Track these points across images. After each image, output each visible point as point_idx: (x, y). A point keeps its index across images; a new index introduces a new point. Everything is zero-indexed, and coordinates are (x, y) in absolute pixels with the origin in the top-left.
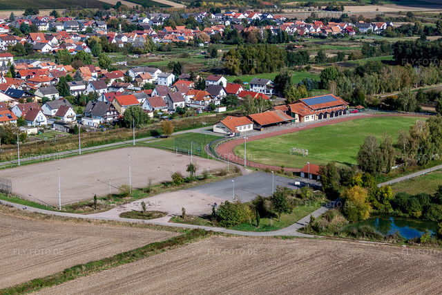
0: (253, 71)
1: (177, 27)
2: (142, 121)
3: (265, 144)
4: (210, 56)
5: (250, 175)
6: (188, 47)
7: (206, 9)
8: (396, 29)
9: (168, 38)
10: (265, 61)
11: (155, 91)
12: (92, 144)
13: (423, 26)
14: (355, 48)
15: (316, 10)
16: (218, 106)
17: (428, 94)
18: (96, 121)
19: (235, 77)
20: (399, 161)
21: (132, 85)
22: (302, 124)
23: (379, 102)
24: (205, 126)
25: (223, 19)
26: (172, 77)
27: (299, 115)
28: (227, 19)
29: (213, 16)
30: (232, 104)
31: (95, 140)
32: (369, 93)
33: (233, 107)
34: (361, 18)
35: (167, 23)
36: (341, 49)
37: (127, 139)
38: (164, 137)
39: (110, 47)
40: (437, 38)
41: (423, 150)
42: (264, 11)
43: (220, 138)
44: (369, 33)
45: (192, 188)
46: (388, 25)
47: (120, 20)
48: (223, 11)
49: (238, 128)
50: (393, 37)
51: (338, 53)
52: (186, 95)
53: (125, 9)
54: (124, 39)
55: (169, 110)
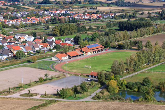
0: (65, 34)
1: (32, 17)
2: (23, 56)
3: (73, 64)
4: (46, 29)
5: (69, 77)
6: (37, 25)
7: (43, 10)
8: (118, 16)
9: (29, 21)
10: (69, 30)
11: (27, 44)
12: (4, 67)
13: (128, 15)
14: (103, 24)
15: (86, 9)
16: (53, 49)
17: (134, 42)
18: (4, 57)
19: (58, 37)
20: (127, 69)
21: (17, 42)
22: (87, 55)
23: (115, 46)
24: (48, 57)
25: (50, 13)
26: (33, 38)
27: (85, 52)
28: (52, 13)
29: (46, 12)
30: (58, 48)
31: (5, 65)
32: (111, 42)
33: (59, 49)
34: (104, 12)
35: (28, 16)
36: (98, 25)
37: (18, 64)
38: (33, 63)
39: (5, 26)
40: (134, 19)
41: (136, 65)
42: (66, 10)
43: (55, 62)
44: (108, 18)
45: (47, 83)
46: (115, 15)
47: (9, 15)
48: (50, 10)
49: (62, 58)
50: (117, 19)
51: (97, 27)
52: (40, 45)
53: (10, 10)
54: (11, 22)
55: (33, 51)
